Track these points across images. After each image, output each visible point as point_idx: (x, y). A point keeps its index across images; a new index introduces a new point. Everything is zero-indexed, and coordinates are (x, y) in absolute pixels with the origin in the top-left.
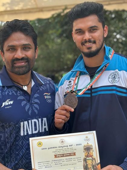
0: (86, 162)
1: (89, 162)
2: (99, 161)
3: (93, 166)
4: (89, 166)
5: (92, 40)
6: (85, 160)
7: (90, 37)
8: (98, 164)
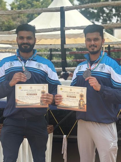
0: (80, 102)
1: (81, 103)
2: (86, 103)
3: (83, 105)
4: (81, 105)
5: (95, 45)
6: (80, 101)
7: (94, 44)
8: (85, 104)
